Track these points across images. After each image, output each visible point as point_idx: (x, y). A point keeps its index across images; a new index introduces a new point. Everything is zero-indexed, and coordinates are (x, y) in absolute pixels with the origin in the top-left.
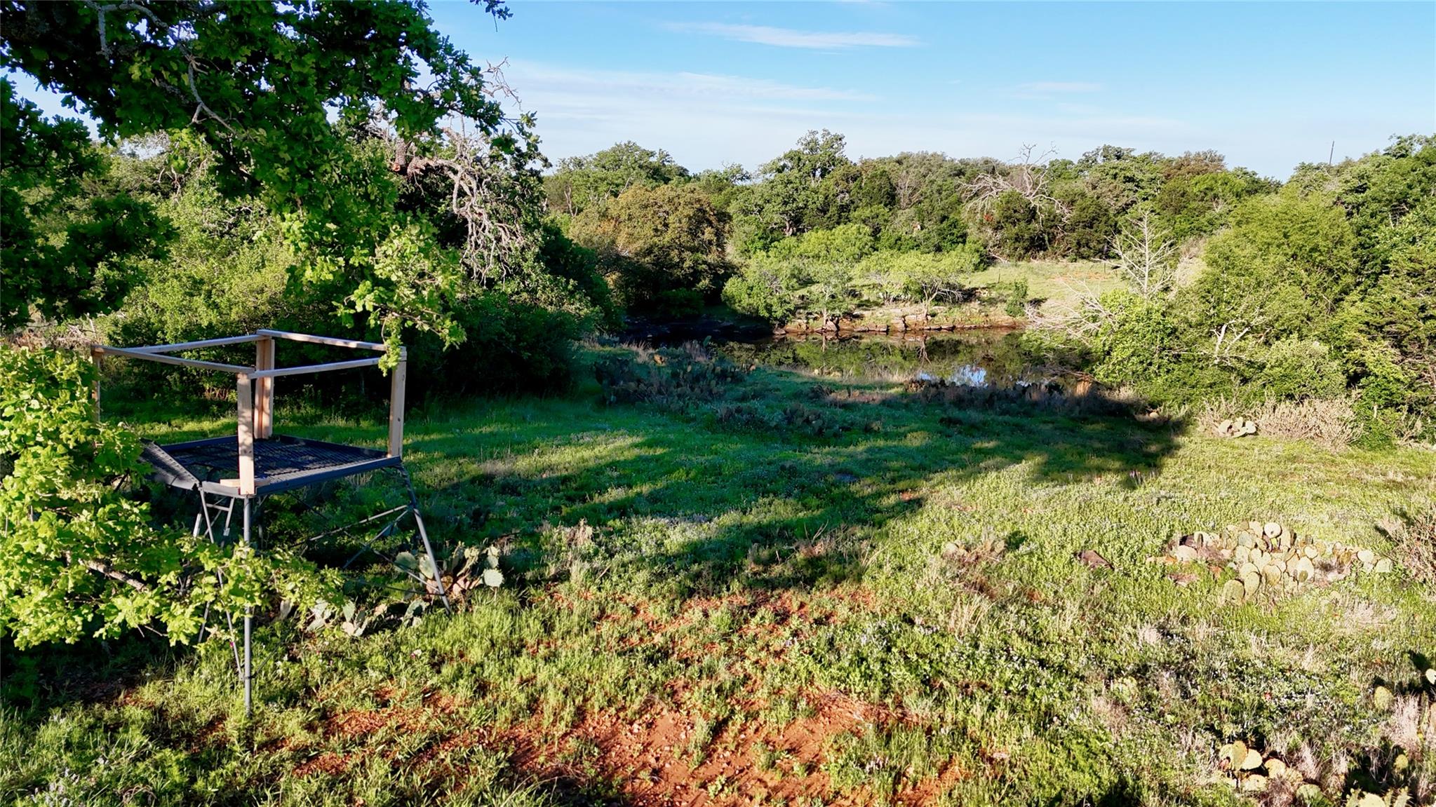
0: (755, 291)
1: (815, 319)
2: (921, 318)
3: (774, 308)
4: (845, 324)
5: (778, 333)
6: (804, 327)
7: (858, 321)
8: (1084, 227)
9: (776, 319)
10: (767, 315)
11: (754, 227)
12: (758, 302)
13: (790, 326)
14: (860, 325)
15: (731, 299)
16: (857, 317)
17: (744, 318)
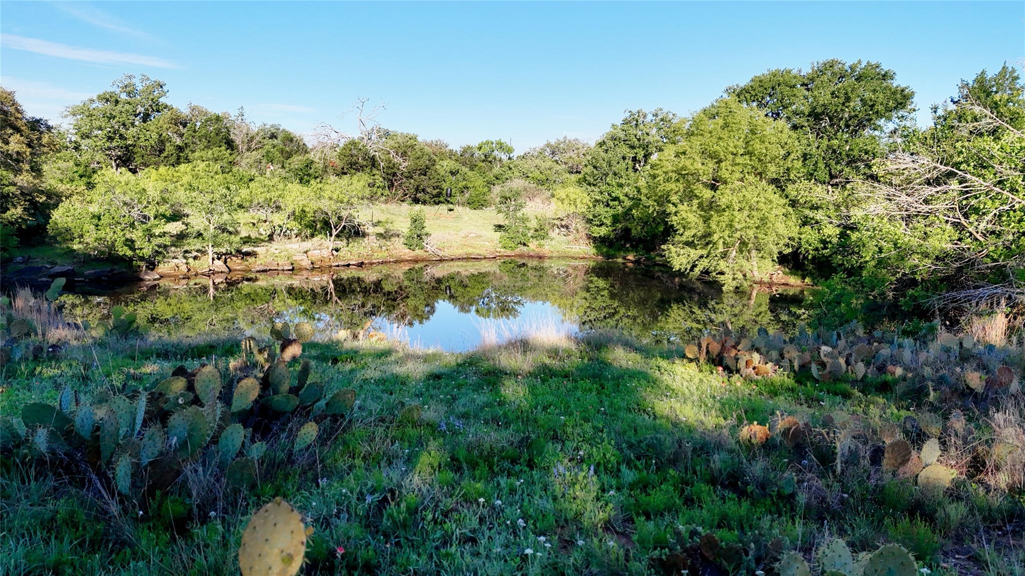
0: (105, 220)
1: (195, 258)
2: (326, 253)
3: (138, 244)
4: (236, 263)
5: (149, 277)
6: (184, 269)
7: (251, 260)
8: (421, 174)
9: (142, 259)
10: (129, 253)
11: (71, 163)
12: (114, 236)
13: (163, 268)
14: (256, 264)
15: (67, 234)
16: (248, 254)
17: (86, 259)
